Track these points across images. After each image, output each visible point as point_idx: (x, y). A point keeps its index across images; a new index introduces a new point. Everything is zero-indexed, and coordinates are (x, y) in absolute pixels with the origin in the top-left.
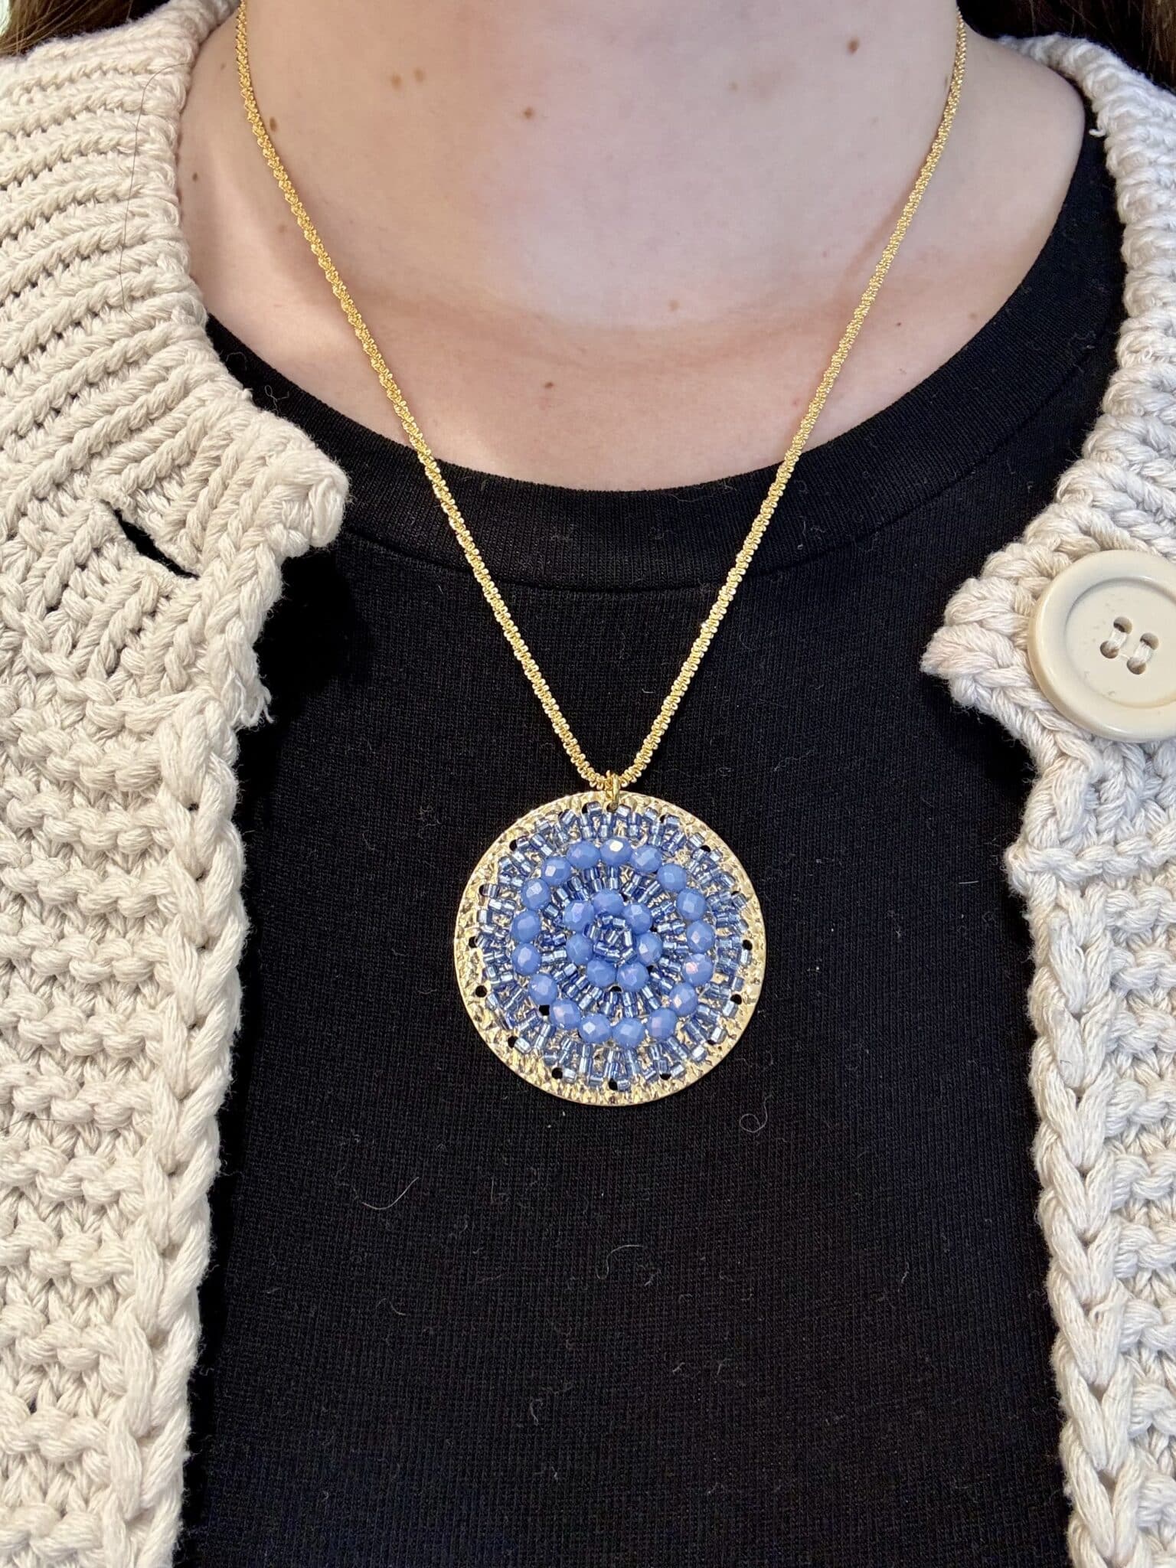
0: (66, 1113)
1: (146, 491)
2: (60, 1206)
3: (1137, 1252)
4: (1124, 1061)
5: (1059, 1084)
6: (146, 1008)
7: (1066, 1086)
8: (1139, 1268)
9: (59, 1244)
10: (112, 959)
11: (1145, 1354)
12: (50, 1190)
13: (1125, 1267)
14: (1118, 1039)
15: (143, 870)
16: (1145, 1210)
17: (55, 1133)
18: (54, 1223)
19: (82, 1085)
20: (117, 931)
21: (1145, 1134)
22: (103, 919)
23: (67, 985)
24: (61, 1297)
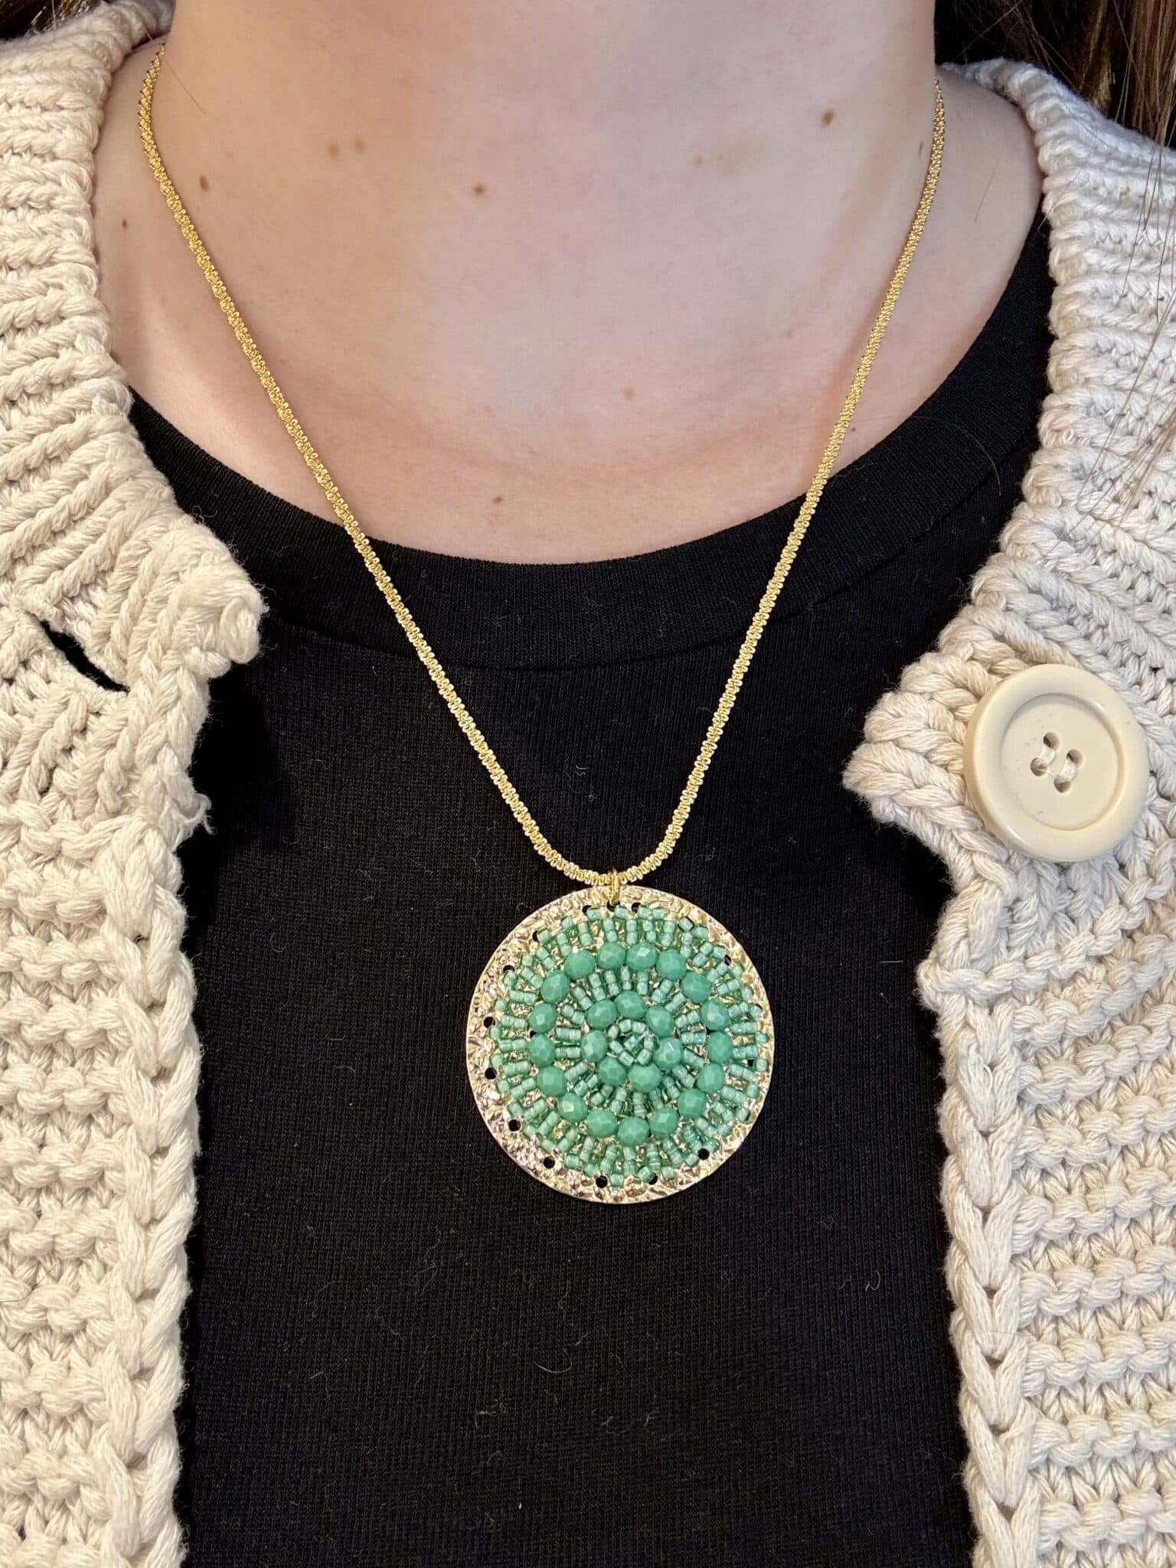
0: (26, 1246)
1: (72, 599)
2: (26, 1337)
3: (1044, 1370)
4: (1033, 1177)
5: (968, 1204)
6: (102, 1137)
7: (974, 1204)
8: (1047, 1385)
9: (29, 1374)
10: (63, 1091)
11: (1053, 1471)
12: (16, 1322)
13: (1033, 1386)
14: (1026, 1154)
15: (90, 1000)
16: (1053, 1326)
17: (15, 1265)
18: (23, 1352)
19: (39, 1215)
20: (64, 1059)
21: (1053, 1250)
22: (51, 1049)
23: (15, 1115)
24: (37, 1425)
